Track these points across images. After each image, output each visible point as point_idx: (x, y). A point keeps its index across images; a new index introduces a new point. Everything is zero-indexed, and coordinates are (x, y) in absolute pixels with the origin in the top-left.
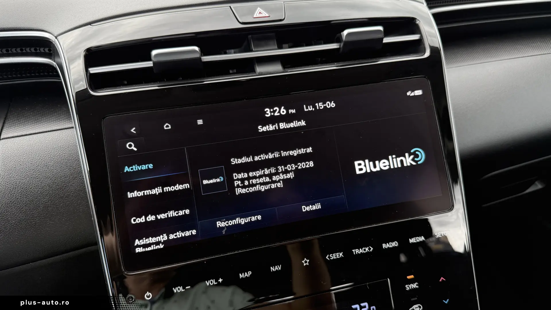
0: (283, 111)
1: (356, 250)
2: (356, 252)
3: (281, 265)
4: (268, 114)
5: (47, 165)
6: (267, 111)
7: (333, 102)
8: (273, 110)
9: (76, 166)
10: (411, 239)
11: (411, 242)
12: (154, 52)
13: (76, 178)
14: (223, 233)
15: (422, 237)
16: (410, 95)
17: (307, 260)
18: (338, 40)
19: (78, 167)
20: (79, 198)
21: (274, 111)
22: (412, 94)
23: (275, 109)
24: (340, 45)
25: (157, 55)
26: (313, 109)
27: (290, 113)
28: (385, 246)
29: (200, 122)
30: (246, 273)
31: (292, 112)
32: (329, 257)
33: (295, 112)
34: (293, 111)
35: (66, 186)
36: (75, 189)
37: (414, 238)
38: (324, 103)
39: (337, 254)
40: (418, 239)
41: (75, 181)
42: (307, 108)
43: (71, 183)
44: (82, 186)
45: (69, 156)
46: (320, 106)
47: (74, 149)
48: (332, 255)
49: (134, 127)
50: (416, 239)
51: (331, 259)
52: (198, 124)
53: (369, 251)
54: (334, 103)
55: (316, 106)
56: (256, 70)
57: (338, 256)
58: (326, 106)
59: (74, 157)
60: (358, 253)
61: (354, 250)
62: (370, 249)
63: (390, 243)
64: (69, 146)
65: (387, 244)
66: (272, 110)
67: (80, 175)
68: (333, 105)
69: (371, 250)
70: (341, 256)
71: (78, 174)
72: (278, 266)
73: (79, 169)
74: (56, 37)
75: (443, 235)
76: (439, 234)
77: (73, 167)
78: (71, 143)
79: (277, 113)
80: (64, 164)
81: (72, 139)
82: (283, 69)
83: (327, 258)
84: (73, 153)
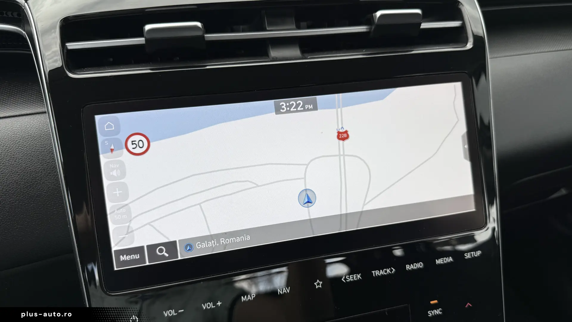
1: (376, 271)
2: (376, 273)
4: (283, 109)
5: (14, 158)
6: (283, 105)
9: (49, 159)
10: (438, 260)
11: (438, 263)
12: (148, 27)
13: (50, 175)
15: (450, 257)
18: (369, 22)
19: (53, 162)
20: (53, 198)
21: (290, 106)
23: (290, 103)
24: (371, 28)
25: (151, 31)
28: (408, 267)
30: (249, 296)
31: (308, 107)
32: (345, 279)
34: (311, 107)
35: (37, 184)
36: (49, 188)
37: (441, 259)
39: (354, 275)
40: (445, 261)
41: (48, 178)
43: (43, 180)
45: (42, 148)
47: (47, 139)
48: (348, 276)
50: (443, 260)
51: (347, 281)
53: (390, 272)
56: (269, 55)
57: (356, 278)
59: (47, 148)
60: (378, 275)
61: (373, 272)
62: (391, 270)
63: (414, 264)
64: (41, 135)
65: (411, 265)
66: (288, 104)
69: (392, 272)
70: (359, 278)
71: (52, 169)
72: (287, 288)
73: (53, 164)
74: (26, 1)
75: (472, 256)
76: (469, 254)
77: (46, 161)
78: (45, 132)
79: (293, 109)
80: (35, 157)
81: (45, 126)
82: (301, 55)
83: (343, 279)
84: (46, 144)
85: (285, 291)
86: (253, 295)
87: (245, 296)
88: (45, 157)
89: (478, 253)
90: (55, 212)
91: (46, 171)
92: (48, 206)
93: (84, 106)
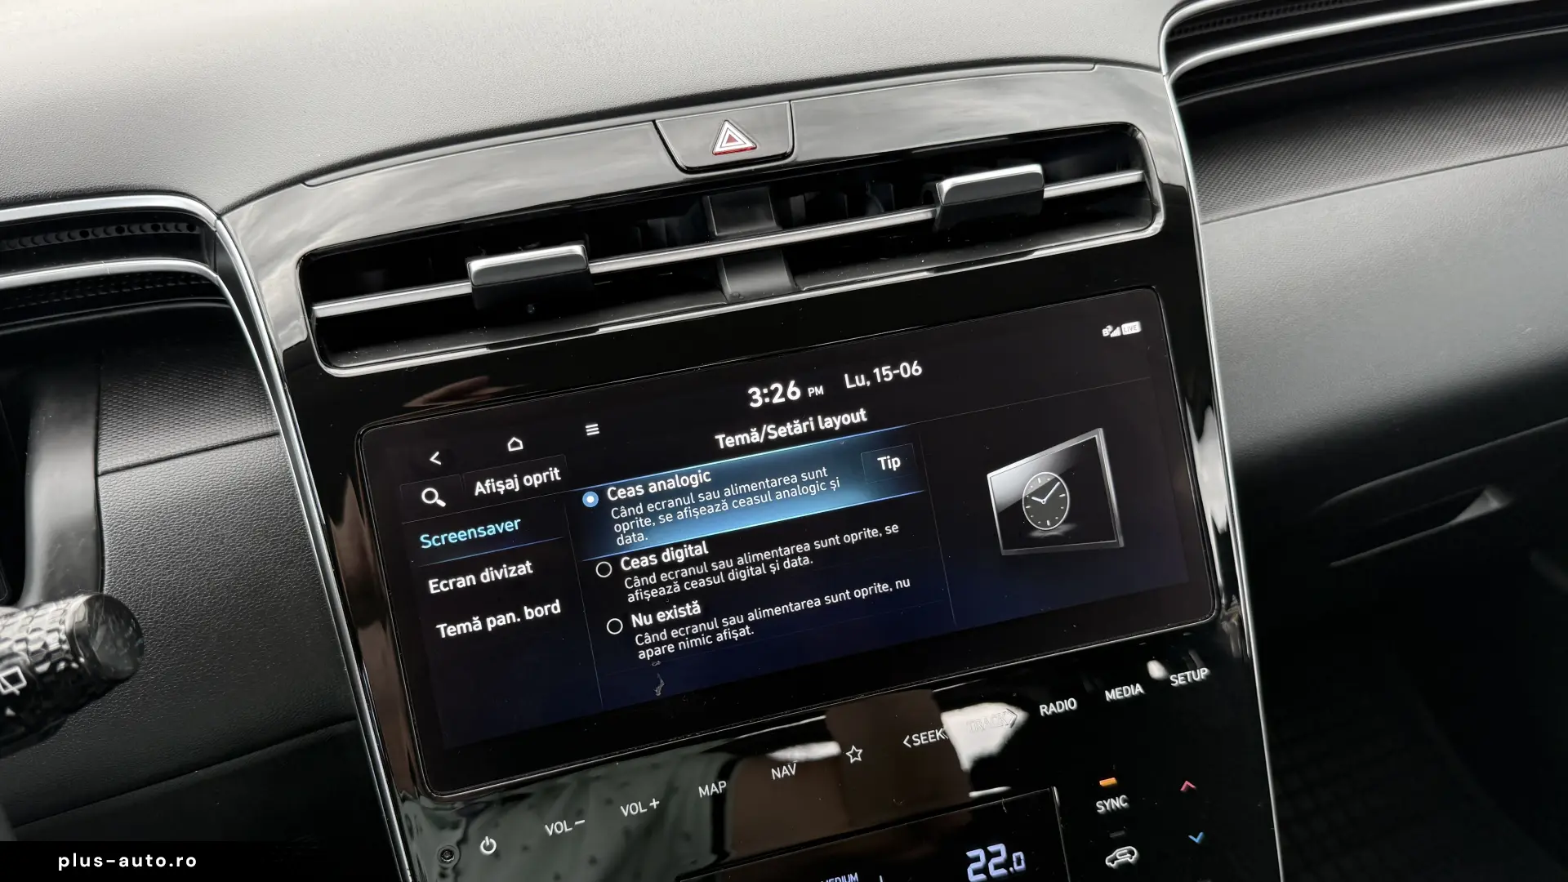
0: (794, 392)
4: (756, 401)
5: (217, 536)
6: (754, 393)
7: (916, 362)
8: (769, 390)
10: (1110, 692)
11: (1111, 697)
12: (476, 265)
13: (292, 565)
14: (657, 693)
15: (1137, 685)
16: (1109, 336)
17: (857, 751)
18: (930, 199)
19: (295, 538)
21: (772, 394)
22: (1116, 333)
23: (773, 387)
24: (934, 212)
25: (482, 272)
26: (868, 383)
27: (810, 396)
28: (1045, 710)
29: (592, 430)
30: (714, 785)
31: (815, 393)
32: (911, 741)
33: (823, 394)
34: (819, 391)
35: (268, 586)
37: (1116, 689)
38: (895, 366)
39: (929, 732)
40: (1127, 692)
42: (852, 381)
45: (271, 511)
46: (884, 374)
47: (282, 492)
49: (437, 451)
50: (1122, 691)
52: (588, 434)
54: (918, 364)
55: (875, 375)
56: (724, 288)
57: (932, 738)
58: (899, 374)
59: (282, 511)
63: (1057, 703)
65: (1051, 705)
66: (765, 391)
68: (917, 371)
70: (940, 737)
71: (296, 553)
74: (219, 216)
75: (1189, 680)
76: (1182, 676)
77: (282, 538)
79: (780, 398)
80: (259, 531)
82: (790, 281)
83: (905, 742)
84: (279, 503)
85: (787, 772)
86: (722, 784)
87: (707, 787)
89: (1202, 674)
91: (284, 558)
93: (364, 432)
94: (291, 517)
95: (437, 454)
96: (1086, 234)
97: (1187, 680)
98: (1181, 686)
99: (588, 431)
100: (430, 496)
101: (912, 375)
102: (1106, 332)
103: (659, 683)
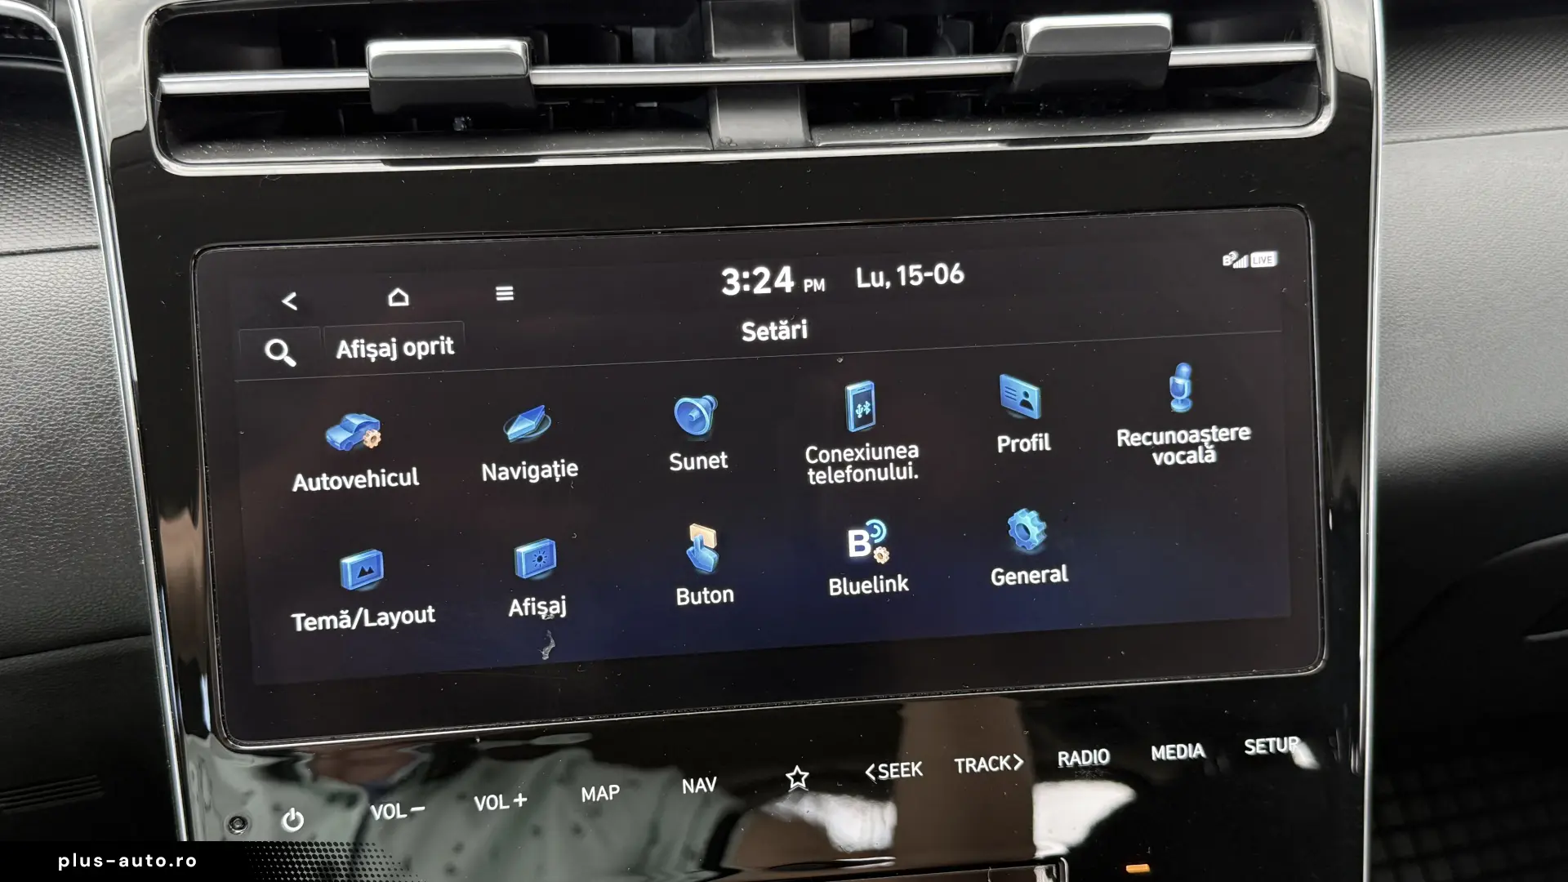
0: (786, 280)
2: (968, 765)
3: (715, 778)
4: (731, 287)
6: (730, 276)
7: (957, 265)
8: (752, 276)
9: (102, 378)
10: (1158, 749)
11: (1159, 756)
12: (376, 49)
13: (101, 420)
14: (542, 656)
15: (1198, 745)
16: (1232, 265)
17: (800, 773)
18: (1010, 44)
19: (110, 384)
20: (106, 484)
21: (754, 281)
22: (1242, 264)
23: (756, 272)
24: (1014, 64)
25: (384, 59)
26: (888, 285)
27: (806, 290)
28: (1065, 759)
29: (505, 293)
30: (602, 788)
31: (813, 287)
32: (876, 772)
33: (823, 290)
34: (819, 285)
35: (66, 442)
36: (95, 455)
37: (1168, 746)
38: (928, 267)
39: (903, 764)
40: (1182, 753)
41: (95, 428)
42: (866, 278)
43: (83, 432)
44: (116, 446)
45: (84, 345)
46: (912, 274)
47: (99, 323)
48: (886, 765)
49: (293, 291)
50: (1175, 749)
51: (880, 777)
52: (499, 299)
54: (960, 268)
55: (899, 274)
56: (713, 132)
57: (906, 772)
58: (932, 278)
59: (97, 347)
63: (1084, 752)
64: (85, 309)
65: (1075, 753)
66: (746, 275)
67: (112, 410)
68: (957, 277)
71: (108, 404)
72: (707, 779)
73: (110, 390)
75: (1271, 749)
76: (1261, 742)
77: (90, 384)
78: (93, 301)
79: (765, 286)
80: (65, 369)
81: (95, 286)
82: (805, 134)
83: (868, 772)
84: (95, 336)
85: (703, 787)
86: (614, 789)
87: (593, 789)
88: (91, 370)
89: (1291, 743)
90: (109, 522)
91: (91, 410)
92: (92, 505)
93: (199, 253)
94: (108, 356)
95: (294, 295)
96: (1222, 123)
97: (1268, 749)
98: (1258, 756)
99: (498, 294)
100: (277, 349)
101: (949, 281)
102: (1227, 260)
103: (548, 643)
